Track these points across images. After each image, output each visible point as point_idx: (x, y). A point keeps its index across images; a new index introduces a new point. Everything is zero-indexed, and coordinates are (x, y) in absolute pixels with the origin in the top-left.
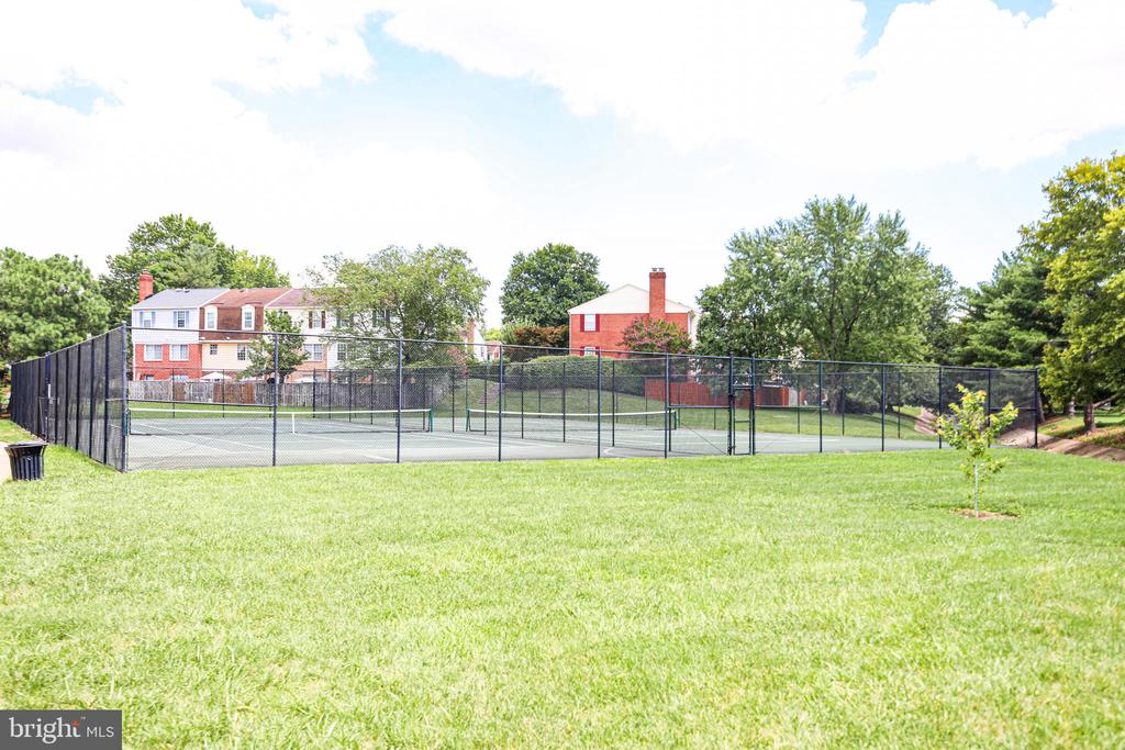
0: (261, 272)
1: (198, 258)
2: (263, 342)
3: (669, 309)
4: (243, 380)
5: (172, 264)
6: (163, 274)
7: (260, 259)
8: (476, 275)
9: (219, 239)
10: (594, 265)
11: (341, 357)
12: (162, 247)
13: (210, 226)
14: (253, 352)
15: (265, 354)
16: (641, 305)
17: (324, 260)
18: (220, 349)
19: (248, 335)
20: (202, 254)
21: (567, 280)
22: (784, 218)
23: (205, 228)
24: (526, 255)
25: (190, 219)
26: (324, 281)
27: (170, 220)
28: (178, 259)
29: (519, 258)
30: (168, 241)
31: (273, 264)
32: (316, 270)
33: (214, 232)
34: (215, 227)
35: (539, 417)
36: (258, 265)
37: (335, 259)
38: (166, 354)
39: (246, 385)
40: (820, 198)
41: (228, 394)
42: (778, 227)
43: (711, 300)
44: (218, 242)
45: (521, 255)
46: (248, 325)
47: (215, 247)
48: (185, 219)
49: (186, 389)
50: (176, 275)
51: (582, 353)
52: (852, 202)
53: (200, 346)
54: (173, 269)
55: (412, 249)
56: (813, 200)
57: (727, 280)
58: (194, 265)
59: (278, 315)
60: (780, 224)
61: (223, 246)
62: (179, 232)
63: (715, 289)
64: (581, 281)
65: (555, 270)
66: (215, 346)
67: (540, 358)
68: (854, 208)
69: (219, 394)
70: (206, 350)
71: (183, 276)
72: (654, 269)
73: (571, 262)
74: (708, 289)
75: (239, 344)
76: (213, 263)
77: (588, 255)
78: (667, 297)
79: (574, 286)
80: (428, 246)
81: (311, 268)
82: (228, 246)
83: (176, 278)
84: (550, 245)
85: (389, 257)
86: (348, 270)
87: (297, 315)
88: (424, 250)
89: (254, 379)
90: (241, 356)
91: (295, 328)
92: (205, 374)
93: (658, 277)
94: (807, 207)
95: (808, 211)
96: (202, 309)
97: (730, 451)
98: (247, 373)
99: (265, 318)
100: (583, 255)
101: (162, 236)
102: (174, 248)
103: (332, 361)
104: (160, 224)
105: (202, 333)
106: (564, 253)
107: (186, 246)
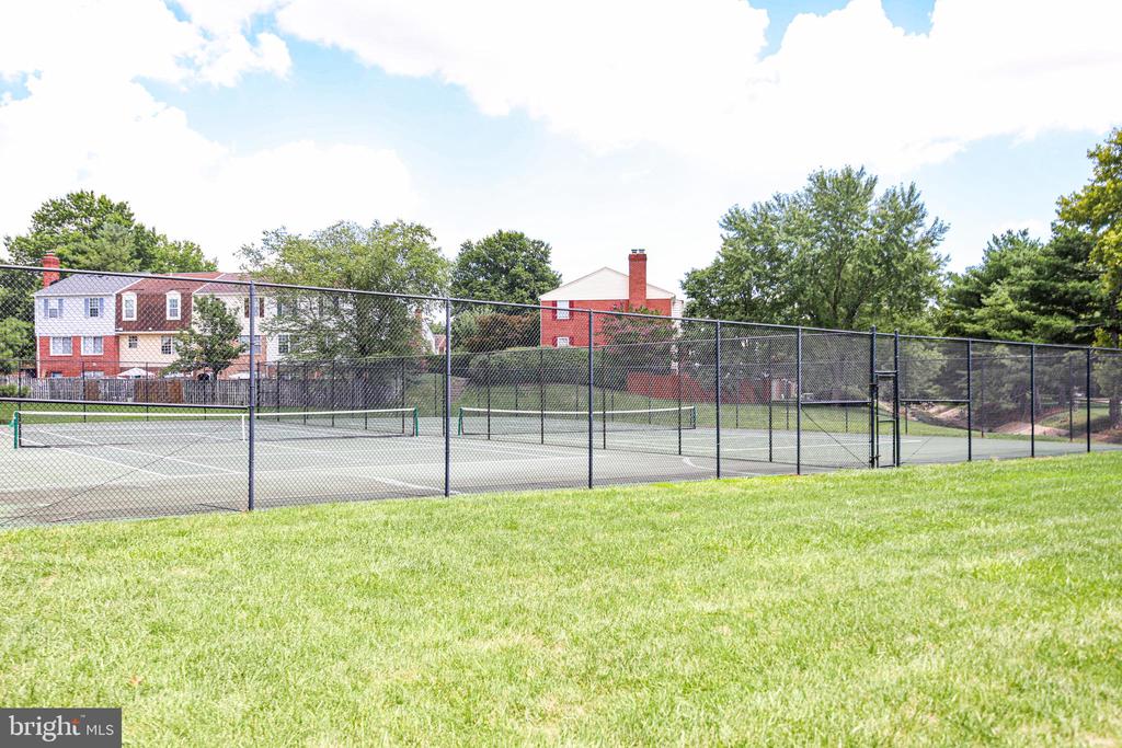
0: (185, 257)
1: (113, 240)
2: (192, 333)
3: (651, 294)
4: (170, 376)
5: (82, 246)
6: (71, 258)
7: (183, 245)
8: (440, 255)
9: (138, 220)
10: (546, 254)
11: (283, 349)
12: (71, 227)
13: (128, 206)
14: (181, 343)
15: (195, 346)
16: (620, 291)
17: (264, 237)
18: (141, 342)
19: (173, 325)
20: (117, 235)
21: (518, 269)
22: (782, 191)
23: (122, 207)
24: (474, 243)
25: (104, 197)
26: (266, 261)
27: (80, 197)
28: (89, 241)
29: (467, 246)
30: (78, 220)
31: (199, 251)
32: (254, 249)
33: (131, 212)
34: (133, 208)
35: (517, 415)
36: (181, 252)
37: (277, 236)
38: (76, 348)
39: (173, 381)
40: (826, 170)
41: (151, 393)
42: (775, 203)
43: (697, 285)
44: (136, 223)
45: (469, 242)
46: (174, 313)
47: (132, 228)
48: (97, 196)
49: (101, 388)
50: (88, 258)
51: (555, 344)
52: (861, 173)
53: (117, 337)
54: (83, 253)
55: (367, 225)
56: (818, 170)
57: (717, 261)
58: (108, 247)
59: (210, 302)
60: (777, 198)
61: (142, 228)
62: (90, 212)
63: (703, 272)
64: (532, 270)
65: (506, 259)
66: (134, 338)
67: (509, 350)
68: (863, 181)
69: (141, 392)
70: (124, 342)
71: (96, 259)
72: (634, 251)
73: (522, 250)
74: (694, 272)
75: (163, 336)
76: (130, 246)
77: (538, 242)
78: (648, 281)
79: (525, 275)
80: (386, 221)
81: (249, 245)
82: (148, 228)
83: (88, 262)
84: (501, 232)
85: (339, 234)
86: (292, 247)
87: (233, 302)
88: (381, 226)
89: (182, 375)
90: (166, 350)
91: (230, 316)
92: (123, 370)
93: (638, 260)
94: (811, 179)
95: (811, 182)
96: (119, 297)
97: (872, 462)
98: (174, 367)
99: (194, 304)
100: (534, 242)
101: (71, 216)
102: (85, 229)
103: (273, 354)
104: (68, 201)
105: (119, 322)
106: (513, 241)
107: (100, 226)
